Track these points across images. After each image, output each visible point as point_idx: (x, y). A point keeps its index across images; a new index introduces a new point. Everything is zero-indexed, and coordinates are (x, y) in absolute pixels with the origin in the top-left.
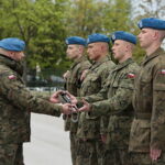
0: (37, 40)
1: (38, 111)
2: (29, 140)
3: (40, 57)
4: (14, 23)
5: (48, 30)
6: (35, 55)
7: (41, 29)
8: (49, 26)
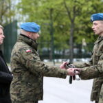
1: (49, 75)
2: (42, 99)
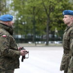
0: (55, 13)
3: (56, 23)
4: (41, 4)
5: (61, 8)
6: (54, 23)
7: (57, 7)
8: (62, 5)
